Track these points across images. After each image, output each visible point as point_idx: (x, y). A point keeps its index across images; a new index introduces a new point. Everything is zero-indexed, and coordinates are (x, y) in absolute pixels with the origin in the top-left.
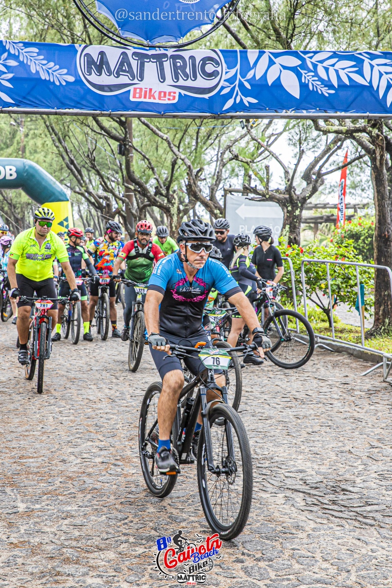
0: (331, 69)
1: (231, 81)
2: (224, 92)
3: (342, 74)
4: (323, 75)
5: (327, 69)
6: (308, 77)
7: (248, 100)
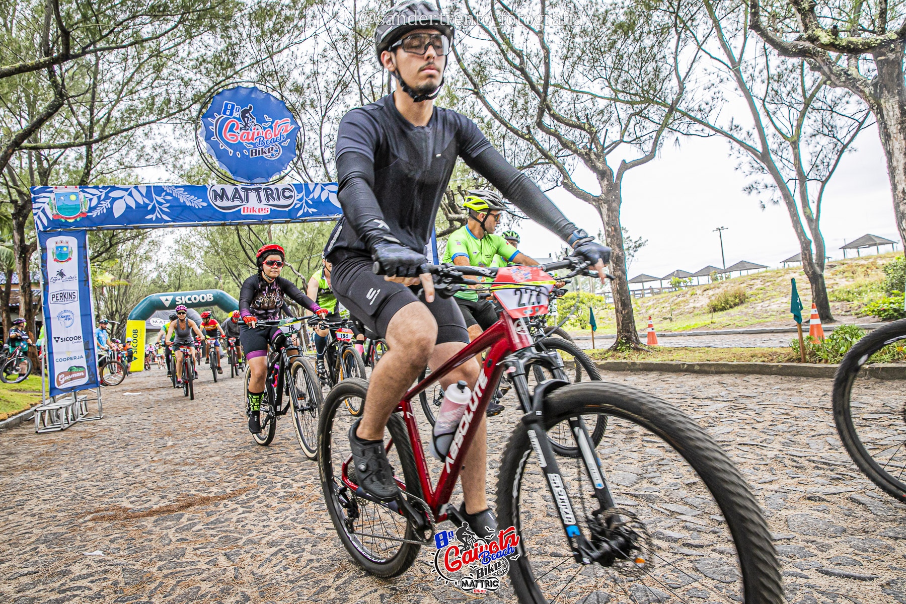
1: (300, 200)
7: (311, 210)
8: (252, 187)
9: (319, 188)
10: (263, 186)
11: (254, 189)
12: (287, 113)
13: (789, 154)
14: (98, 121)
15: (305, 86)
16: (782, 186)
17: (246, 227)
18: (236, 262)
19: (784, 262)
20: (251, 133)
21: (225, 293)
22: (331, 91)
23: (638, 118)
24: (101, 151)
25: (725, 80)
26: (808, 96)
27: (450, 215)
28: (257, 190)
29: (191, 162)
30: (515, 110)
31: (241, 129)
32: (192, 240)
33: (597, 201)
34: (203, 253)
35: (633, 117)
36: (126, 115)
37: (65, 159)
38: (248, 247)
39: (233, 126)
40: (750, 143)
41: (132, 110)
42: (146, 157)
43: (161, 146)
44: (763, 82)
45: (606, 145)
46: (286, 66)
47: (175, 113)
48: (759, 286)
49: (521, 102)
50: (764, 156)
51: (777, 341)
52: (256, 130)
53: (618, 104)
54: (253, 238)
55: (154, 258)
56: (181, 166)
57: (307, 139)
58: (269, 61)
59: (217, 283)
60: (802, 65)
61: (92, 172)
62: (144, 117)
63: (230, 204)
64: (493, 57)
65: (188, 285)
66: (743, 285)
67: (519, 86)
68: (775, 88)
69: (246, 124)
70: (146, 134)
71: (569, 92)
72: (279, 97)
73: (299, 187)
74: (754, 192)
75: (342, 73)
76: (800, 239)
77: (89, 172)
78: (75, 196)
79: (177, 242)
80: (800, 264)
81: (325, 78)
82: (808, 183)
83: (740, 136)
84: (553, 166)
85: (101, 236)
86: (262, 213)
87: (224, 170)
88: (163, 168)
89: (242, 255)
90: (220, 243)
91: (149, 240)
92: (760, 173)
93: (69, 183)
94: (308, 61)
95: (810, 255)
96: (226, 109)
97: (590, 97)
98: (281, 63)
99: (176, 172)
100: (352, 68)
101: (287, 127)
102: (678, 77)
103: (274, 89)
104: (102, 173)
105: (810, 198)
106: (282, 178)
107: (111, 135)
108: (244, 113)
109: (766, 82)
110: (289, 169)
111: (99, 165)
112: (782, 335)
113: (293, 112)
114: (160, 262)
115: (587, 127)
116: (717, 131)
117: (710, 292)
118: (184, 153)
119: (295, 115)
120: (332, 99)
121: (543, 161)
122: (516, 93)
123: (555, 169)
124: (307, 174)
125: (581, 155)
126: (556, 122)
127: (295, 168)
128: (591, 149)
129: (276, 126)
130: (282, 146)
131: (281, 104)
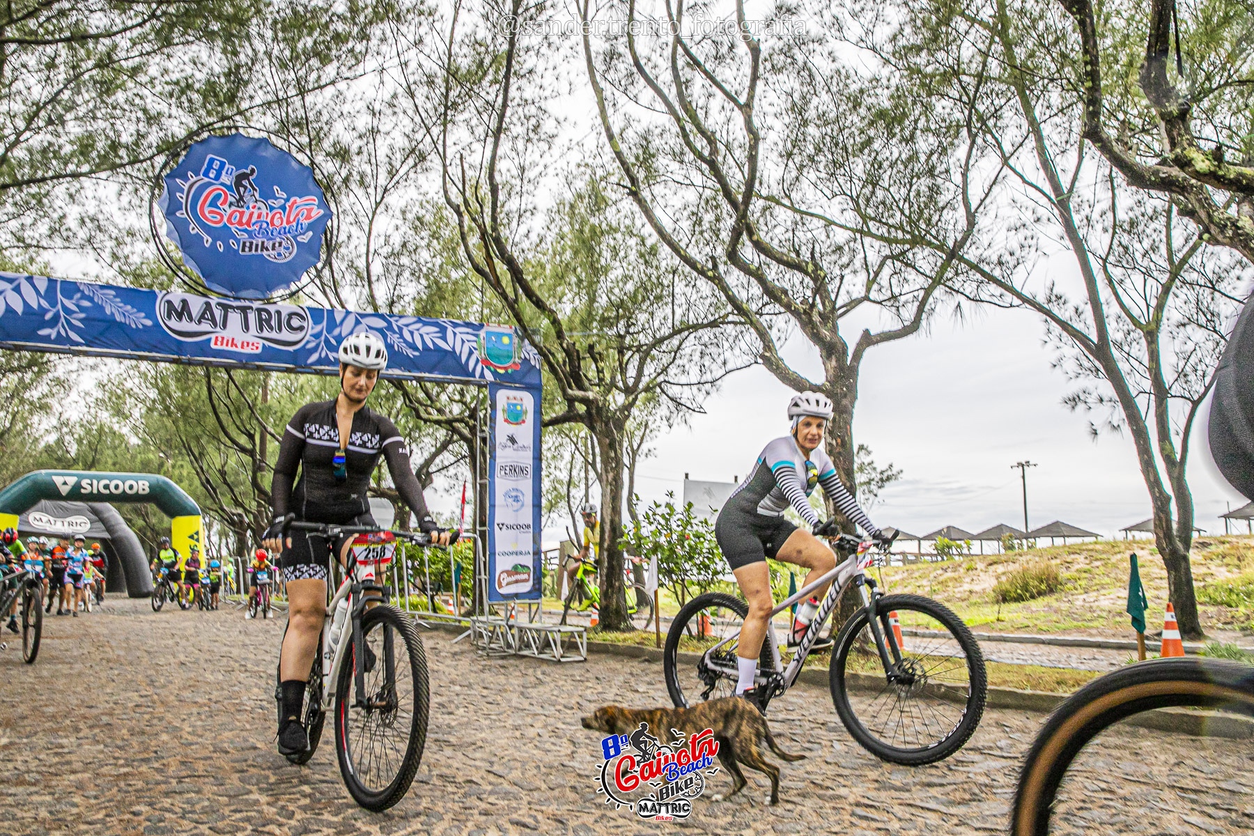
0: (416, 334)
1: (317, 336)
3: (427, 339)
4: (409, 339)
5: (412, 333)
6: (394, 338)
8: (235, 304)
9: (350, 321)
10: (256, 305)
11: (238, 308)
12: (314, 189)
13: (1140, 350)
15: (354, 148)
16: (1128, 403)
17: (223, 371)
18: (199, 430)
19: (1126, 530)
20: (248, 213)
21: (172, 482)
22: (397, 164)
23: (898, 264)
25: (1044, 219)
26: (1176, 262)
27: (570, 391)
28: (244, 310)
30: (697, 228)
34: (144, 410)
35: (889, 262)
39: (219, 196)
40: (1079, 326)
42: (65, 234)
43: (93, 219)
44: (1105, 230)
46: (324, 112)
47: (123, 165)
48: (1082, 566)
49: (708, 217)
50: (1101, 351)
51: (1105, 663)
52: (257, 210)
53: (867, 240)
54: (234, 393)
57: (343, 237)
58: (297, 101)
60: (1169, 212)
63: (193, 327)
64: (671, 142)
65: (110, 461)
66: (1054, 562)
67: (708, 193)
68: (1125, 242)
69: (241, 198)
70: (71, 196)
71: (790, 212)
72: (307, 162)
73: (317, 314)
74: (1081, 406)
75: (419, 136)
76: (1152, 493)
79: (102, 385)
80: (1151, 536)
81: (389, 141)
82: (1170, 401)
83: (1065, 314)
84: (752, 330)
86: (247, 350)
87: (193, 270)
88: (91, 255)
90: (176, 395)
91: (51, 375)
92: (1092, 376)
94: (364, 110)
95: (1169, 521)
96: (210, 167)
97: (822, 222)
98: (319, 107)
100: (435, 131)
101: (310, 211)
102: (967, 204)
103: (301, 149)
105: (1172, 427)
106: (293, 294)
108: (240, 179)
109: (1111, 231)
110: (305, 279)
112: (1114, 652)
113: (326, 190)
114: (65, 416)
115: (810, 268)
116: (1025, 300)
117: (1000, 569)
118: (133, 235)
119: (329, 195)
120: (396, 178)
121: (736, 318)
122: (703, 203)
123: (754, 334)
124: (337, 294)
125: (796, 313)
126: (763, 257)
127: (317, 281)
128: (813, 306)
129: (291, 207)
130: (298, 243)
131: (306, 173)
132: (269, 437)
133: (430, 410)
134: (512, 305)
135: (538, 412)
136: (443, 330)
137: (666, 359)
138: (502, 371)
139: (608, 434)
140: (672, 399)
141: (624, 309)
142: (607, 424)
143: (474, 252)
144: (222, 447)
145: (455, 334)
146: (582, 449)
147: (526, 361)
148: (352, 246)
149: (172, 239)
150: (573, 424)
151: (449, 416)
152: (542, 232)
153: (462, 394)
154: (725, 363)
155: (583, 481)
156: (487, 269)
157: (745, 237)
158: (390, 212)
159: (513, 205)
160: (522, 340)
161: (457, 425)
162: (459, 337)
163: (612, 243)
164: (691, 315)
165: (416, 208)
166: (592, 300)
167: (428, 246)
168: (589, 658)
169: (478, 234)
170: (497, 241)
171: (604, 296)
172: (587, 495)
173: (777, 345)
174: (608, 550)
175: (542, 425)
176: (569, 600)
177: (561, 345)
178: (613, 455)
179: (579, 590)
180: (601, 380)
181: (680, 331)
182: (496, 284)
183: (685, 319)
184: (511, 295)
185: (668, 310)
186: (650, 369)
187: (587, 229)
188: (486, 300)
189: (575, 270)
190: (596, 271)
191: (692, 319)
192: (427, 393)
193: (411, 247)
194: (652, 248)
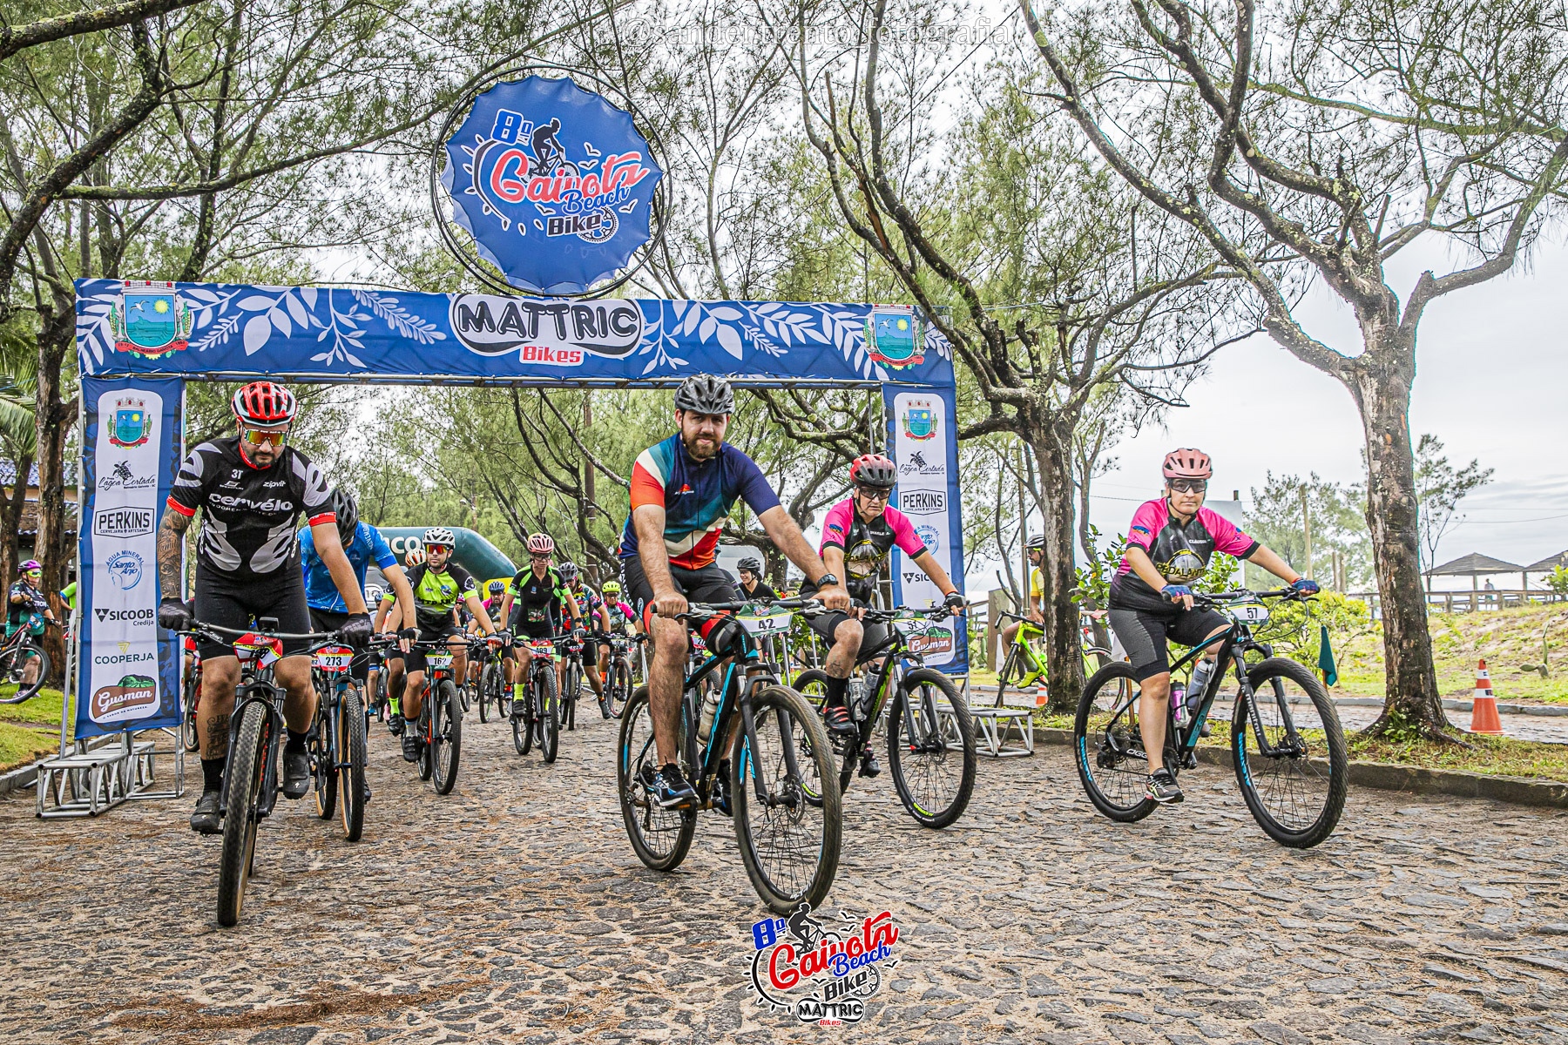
0: (782, 325)
1: (653, 337)
2: (643, 352)
3: (796, 329)
4: (773, 332)
5: (776, 324)
6: (752, 333)
7: (675, 362)
8: (546, 303)
9: (695, 313)
10: (572, 302)
11: (550, 307)
12: (633, 138)
14: (231, 144)
15: (683, 78)
17: (534, 391)
20: (553, 181)
21: (479, 536)
22: (740, 92)
23: (1477, 168)
24: (234, 207)
29: (422, 240)
30: (1164, 144)
31: (531, 172)
32: (417, 413)
33: (1352, 372)
34: (438, 445)
35: (1462, 166)
36: (290, 131)
37: (157, 222)
38: (535, 437)
39: (515, 163)
41: (302, 120)
42: (328, 226)
43: (360, 203)
45: (1382, 237)
47: (393, 132)
49: (1180, 128)
52: (565, 176)
54: (549, 416)
55: (333, 448)
56: (404, 248)
57: (677, 199)
58: (604, 21)
59: (464, 513)
61: (214, 252)
62: (330, 138)
63: (496, 338)
64: (1121, 22)
65: (402, 512)
67: (1178, 90)
69: (544, 162)
70: (331, 176)
72: (621, 103)
73: (650, 308)
75: (767, 52)
77: (204, 252)
78: (165, 303)
79: (383, 415)
81: (728, 61)
84: (1250, 284)
85: (223, 392)
86: (566, 363)
87: (490, 262)
88: (362, 251)
89: (522, 451)
90: (478, 422)
91: (323, 408)
93: (161, 276)
96: (501, 126)
99: (391, 261)
101: (632, 171)
103: (613, 87)
104: (231, 256)
106: (619, 284)
107: (255, 174)
108: (540, 137)
110: (633, 263)
111: (228, 239)
114: (344, 457)
115: (1337, 188)
118: (410, 220)
119: (653, 145)
120: (741, 113)
121: (1230, 269)
122: (1171, 106)
123: (1255, 291)
124: (674, 279)
125: (1316, 257)
126: (1264, 179)
127: (648, 264)
128: (1342, 244)
129: (608, 168)
130: (619, 215)
131: (624, 120)
132: (596, 470)
133: (805, 424)
134: (908, 276)
135: (952, 419)
136: (817, 317)
137: (1128, 335)
138: (899, 368)
139: (1050, 444)
140: (1138, 390)
141: (1063, 268)
142: (1047, 432)
143: (852, 205)
144: (539, 486)
145: (833, 322)
146: (1014, 464)
147: (931, 351)
148: (688, 211)
149: (461, 223)
150: (999, 433)
151: (830, 431)
152: (944, 168)
153: (847, 401)
154: (1212, 334)
155: (1017, 508)
156: (871, 228)
157: (1236, 151)
158: (736, 161)
159: (901, 134)
160: (924, 322)
161: (841, 442)
162: (838, 324)
163: (1042, 174)
164: (1161, 267)
165: (769, 150)
166: (1018, 259)
167: (789, 201)
168: (1037, 751)
169: (856, 182)
170: (884, 189)
171: (1035, 252)
172: (1023, 527)
173: (1290, 303)
174: (1055, 603)
175: (957, 437)
176: (1007, 671)
177: (978, 325)
178: (1058, 473)
179: (1020, 658)
180: (1036, 369)
181: (1146, 294)
182: (885, 249)
183: (1152, 276)
184: (906, 262)
185: (1128, 266)
186: (1104, 348)
187: (1006, 158)
188: (871, 268)
189: (991, 218)
190: (1023, 218)
191: (1163, 275)
192: (799, 402)
193: (766, 204)
194: (1099, 177)
